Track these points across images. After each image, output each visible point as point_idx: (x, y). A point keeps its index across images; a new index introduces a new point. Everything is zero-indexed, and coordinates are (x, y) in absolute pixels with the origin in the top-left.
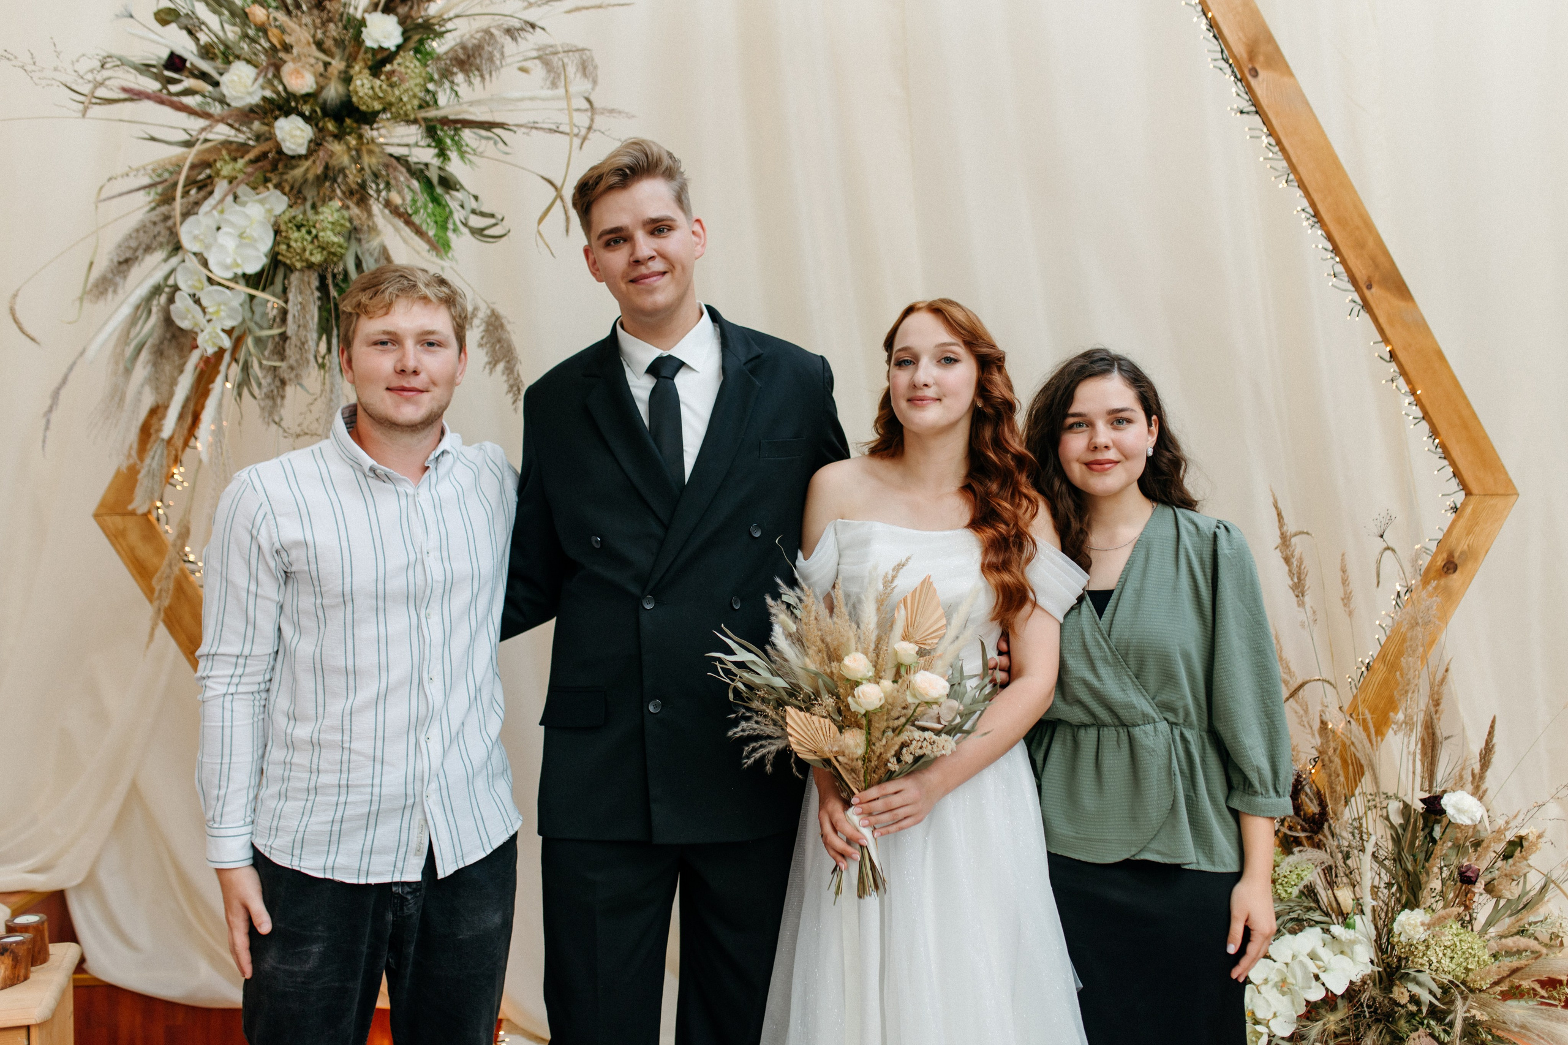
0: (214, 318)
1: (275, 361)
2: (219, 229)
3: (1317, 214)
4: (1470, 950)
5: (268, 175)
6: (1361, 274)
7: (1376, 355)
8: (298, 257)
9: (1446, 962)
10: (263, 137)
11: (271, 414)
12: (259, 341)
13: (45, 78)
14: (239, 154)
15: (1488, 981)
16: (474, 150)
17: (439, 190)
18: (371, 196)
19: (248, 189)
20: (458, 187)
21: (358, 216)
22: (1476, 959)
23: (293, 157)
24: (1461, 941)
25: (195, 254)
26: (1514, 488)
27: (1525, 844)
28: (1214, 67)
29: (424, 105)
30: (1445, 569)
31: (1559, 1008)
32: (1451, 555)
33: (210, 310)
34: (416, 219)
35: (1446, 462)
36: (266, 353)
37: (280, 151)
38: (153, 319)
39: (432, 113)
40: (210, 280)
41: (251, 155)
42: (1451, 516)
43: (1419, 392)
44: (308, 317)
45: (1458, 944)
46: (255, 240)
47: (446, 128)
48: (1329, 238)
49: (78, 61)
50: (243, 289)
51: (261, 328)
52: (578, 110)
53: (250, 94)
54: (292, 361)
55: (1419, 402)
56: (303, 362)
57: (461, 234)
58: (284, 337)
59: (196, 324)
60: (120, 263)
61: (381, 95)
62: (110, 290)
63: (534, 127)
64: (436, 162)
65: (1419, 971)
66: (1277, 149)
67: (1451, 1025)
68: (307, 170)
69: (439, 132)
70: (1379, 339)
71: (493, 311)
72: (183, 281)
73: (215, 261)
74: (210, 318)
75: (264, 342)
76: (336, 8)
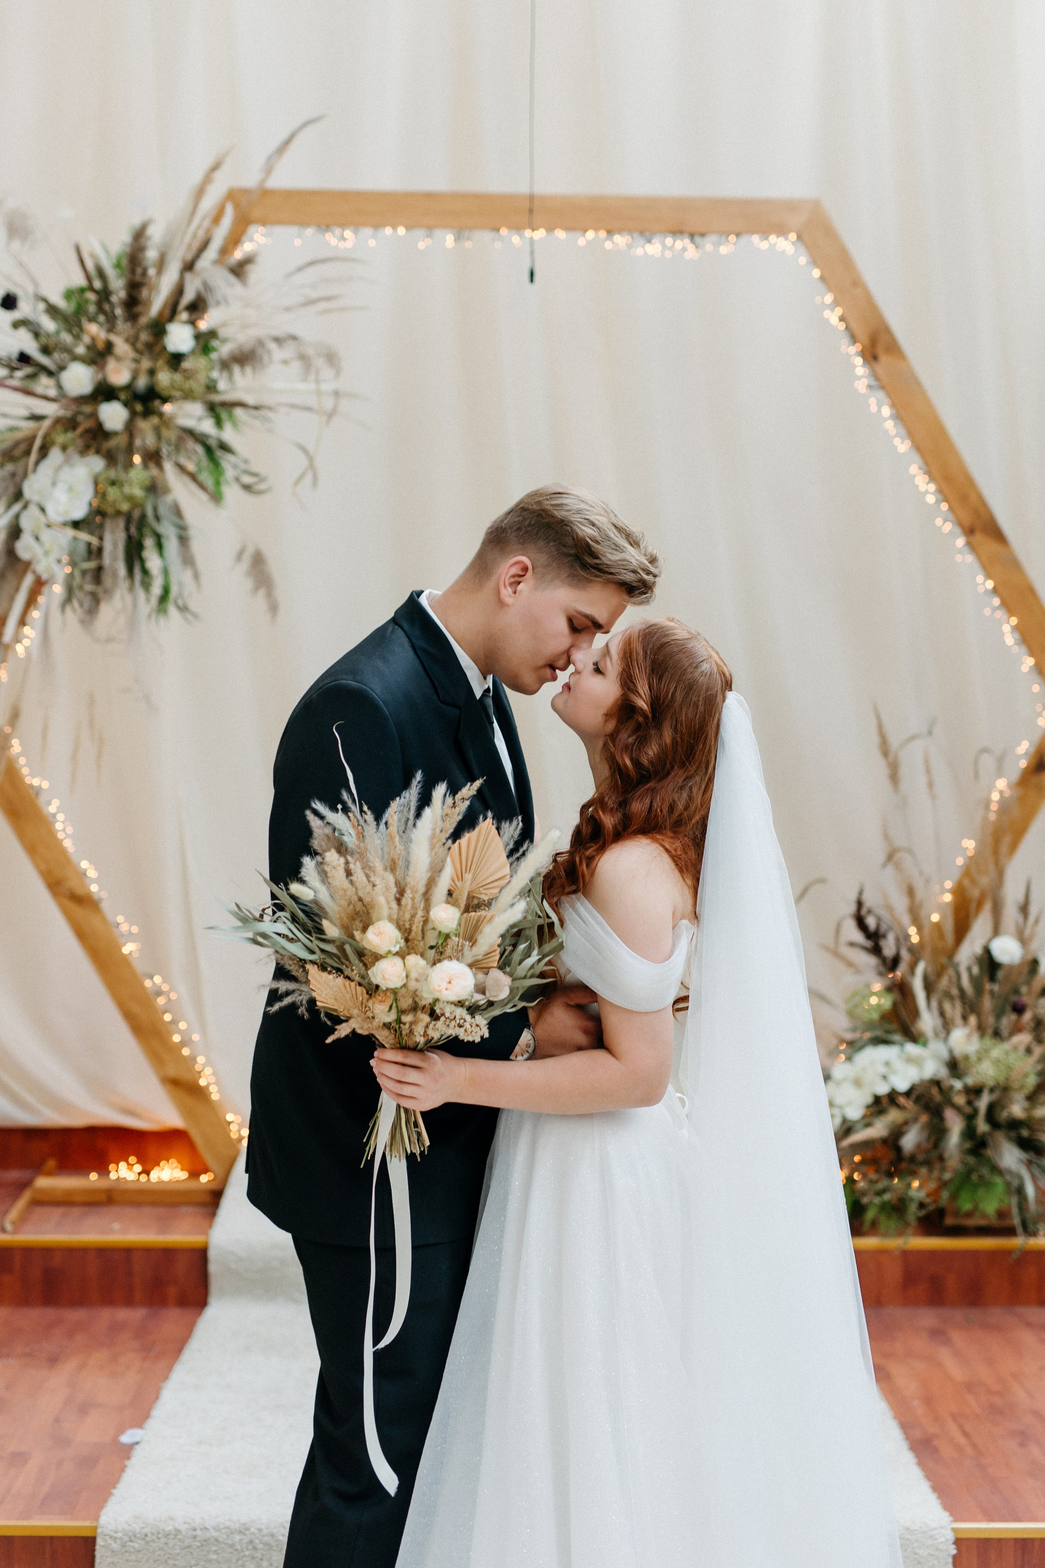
0: (48, 550)
2: (53, 484)
5: (91, 445)
6: (967, 522)
7: (985, 588)
8: (111, 507)
10: (90, 417)
14: (71, 428)
16: (243, 423)
17: (216, 453)
18: (164, 459)
19: (77, 455)
20: (231, 452)
21: (155, 474)
23: (110, 433)
25: (36, 503)
29: (208, 390)
30: (1037, 770)
33: (45, 545)
34: (200, 478)
39: (212, 397)
40: (48, 525)
41: (79, 430)
44: (117, 553)
46: (80, 494)
47: (223, 408)
50: (69, 531)
53: (82, 386)
54: (105, 586)
57: (232, 487)
58: (100, 568)
59: (35, 556)
61: (177, 384)
64: (215, 431)
69: (219, 412)
70: (985, 575)
71: (257, 551)
72: (24, 523)
73: (50, 509)
74: (47, 553)
75: (84, 573)
76: (143, 320)
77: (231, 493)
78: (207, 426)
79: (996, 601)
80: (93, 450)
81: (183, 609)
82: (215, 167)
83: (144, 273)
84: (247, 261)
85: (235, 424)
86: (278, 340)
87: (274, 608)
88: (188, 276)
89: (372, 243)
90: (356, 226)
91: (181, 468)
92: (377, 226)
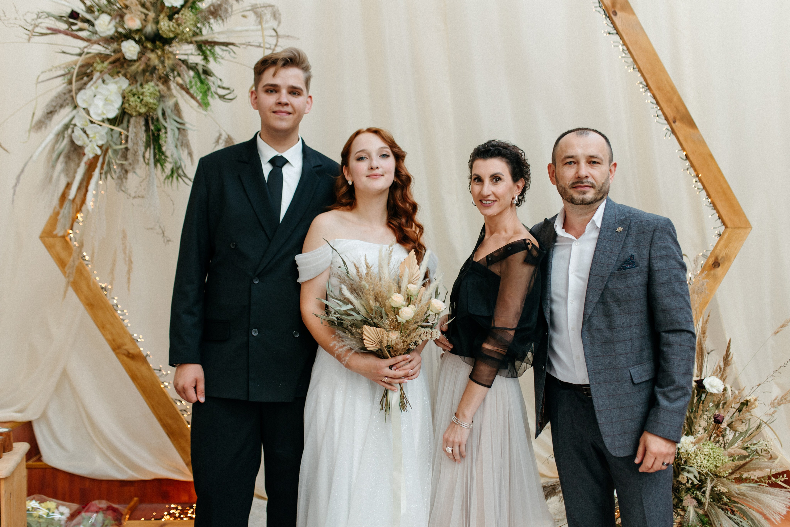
0: (93, 139)
1: (122, 161)
2: (95, 96)
3: (647, 85)
4: (718, 457)
5: (119, 70)
6: (670, 116)
7: (679, 157)
8: (134, 110)
9: (705, 462)
10: (116, 51)
11: (120, 186)
12: (115, 152)
13: (11, 23)
14: (105, 59)
15: (727, 472)
16: (221, 56)
17: (203, 77)
18: (170, 80)
19: (109, 77)
20: (211, 75)
21: (162, 89)
22: (721, 461)
23: (131, 61)
24: (713, 452)
25: (84, 109)
26: (749, 224)
27: (749, 404)
28: (596, 11)
29: (195, 34)
30: (714, 266)
31: (764, 487)
32: (716, 259)
33: (91, 136)
34: (192, 91)
35: (715, 211)
36: (119, 157)
37: (125, 59)
38: (66, 141)
39: (199, 38)
40: (92, 122)
41: (111, 60)
42: (717, 239)
43: (700, 176)
44: (138, 139)
45: (712, 453)
46: (112, 102)
47: (207, 45)
48: (654, 97)
49: (25, 15)
50: (107, 126)
51: (116, 144)
52: (271, 36)
53: (109, 30)
54: (130, 161)
55: (700, 180)
56: (136, 161)
57: (215, 98)
58: (127, 149)
59: (84, 143)
60: (48, 113)
61: (173, 29)
62: (44, 126)
63: (249, 44)
64: (203, 63)
65: (691, 467)
66: (627, 52)
67: (704, 493)
68: (138, 67)
69: (204, 48)
70: (680, 148)
71: (229, 136)
72: (78, 122)
73: (92, 112)
74: (91, 140)
75: (117, 152)
79: (687, 164)
80: (119, 73)
81: (183, 175)
85: (215, 56)
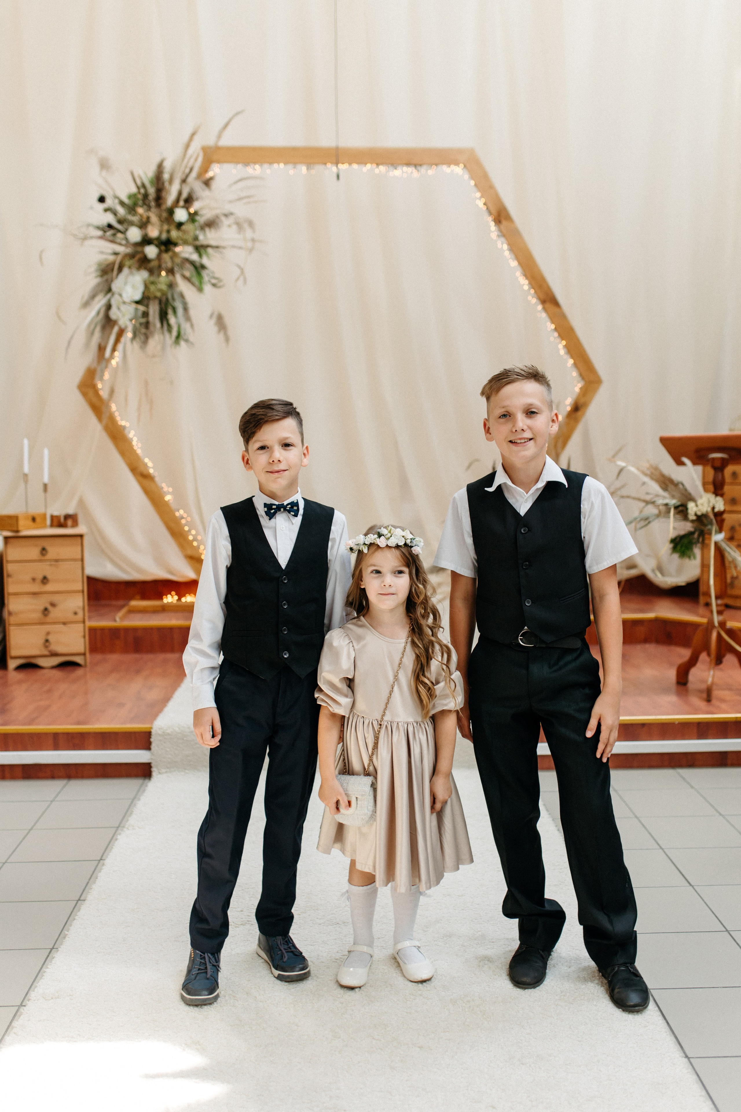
1: (145, 330)
2: (125, 284)
3: (525, 274)
6: (542, 297)
7: (551, 328)
8: (152, 295)
10: (141, 253)
11: (142, 349)
14: (132, 258)
16: (212, 256)
17: (199, 270)
18: (176, 272)
20: (206, 269)
21: (171, 279)
23: (150, 260)
25: (118, 293)
26: (601, 380)
29: (194, 240)
30: (576, 411)
32: (578, 405)
33: (123, 313)
34: (191, 280)
37: (145, 258)
38: (102, 316)
40: (123, 302)
41: (136, 258)
42: (579, 391)
44: (155, 314)
46: (138, 289)
48: (530, 283)
50: (135, 306)
53: (136, 237)
54: (150, 331)
56: (154, 330)
57: (207, 285)
58: (148, 322)
59: (118, 318)
60: (90, 297)
61: (180, 236)
62: (89, 306)
64: (199, 260)
66: (510, 249)
68: (155, 263)
69: (200, 249)
70: (551, 322)
72: (113, 302)
73: (125, 296)
74: (124, 315)
75: (141, 324)
76: (164, 207)
77: (207, 288)
78: (195, 257)
79: (556, 334)
80: (143, 268)
81: (187, 341)
82: (193, 134)
83: (163, 184)
84: (211, 179)
85: (208, 255)
86: (226, 215)
87: (227, 339)
88: (184, 185)
89: (268, 171)
90: (261, 162)
91: (184, 277)
92: (271, 163)
